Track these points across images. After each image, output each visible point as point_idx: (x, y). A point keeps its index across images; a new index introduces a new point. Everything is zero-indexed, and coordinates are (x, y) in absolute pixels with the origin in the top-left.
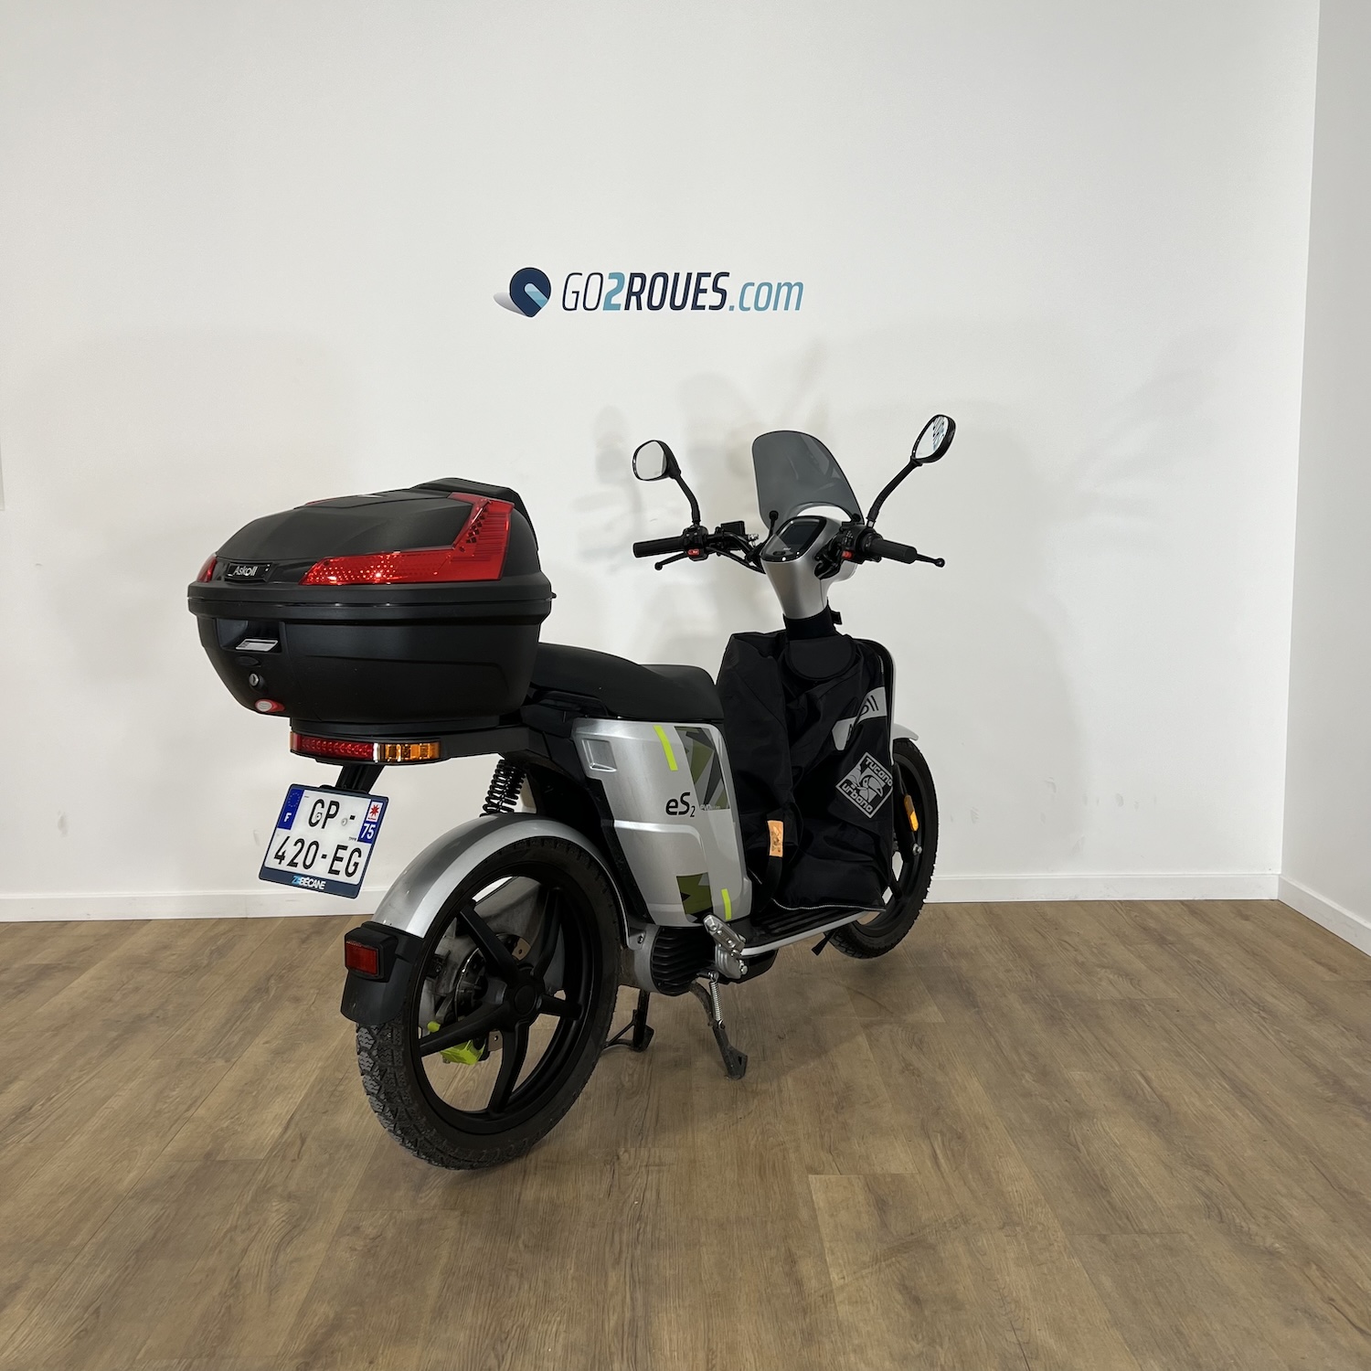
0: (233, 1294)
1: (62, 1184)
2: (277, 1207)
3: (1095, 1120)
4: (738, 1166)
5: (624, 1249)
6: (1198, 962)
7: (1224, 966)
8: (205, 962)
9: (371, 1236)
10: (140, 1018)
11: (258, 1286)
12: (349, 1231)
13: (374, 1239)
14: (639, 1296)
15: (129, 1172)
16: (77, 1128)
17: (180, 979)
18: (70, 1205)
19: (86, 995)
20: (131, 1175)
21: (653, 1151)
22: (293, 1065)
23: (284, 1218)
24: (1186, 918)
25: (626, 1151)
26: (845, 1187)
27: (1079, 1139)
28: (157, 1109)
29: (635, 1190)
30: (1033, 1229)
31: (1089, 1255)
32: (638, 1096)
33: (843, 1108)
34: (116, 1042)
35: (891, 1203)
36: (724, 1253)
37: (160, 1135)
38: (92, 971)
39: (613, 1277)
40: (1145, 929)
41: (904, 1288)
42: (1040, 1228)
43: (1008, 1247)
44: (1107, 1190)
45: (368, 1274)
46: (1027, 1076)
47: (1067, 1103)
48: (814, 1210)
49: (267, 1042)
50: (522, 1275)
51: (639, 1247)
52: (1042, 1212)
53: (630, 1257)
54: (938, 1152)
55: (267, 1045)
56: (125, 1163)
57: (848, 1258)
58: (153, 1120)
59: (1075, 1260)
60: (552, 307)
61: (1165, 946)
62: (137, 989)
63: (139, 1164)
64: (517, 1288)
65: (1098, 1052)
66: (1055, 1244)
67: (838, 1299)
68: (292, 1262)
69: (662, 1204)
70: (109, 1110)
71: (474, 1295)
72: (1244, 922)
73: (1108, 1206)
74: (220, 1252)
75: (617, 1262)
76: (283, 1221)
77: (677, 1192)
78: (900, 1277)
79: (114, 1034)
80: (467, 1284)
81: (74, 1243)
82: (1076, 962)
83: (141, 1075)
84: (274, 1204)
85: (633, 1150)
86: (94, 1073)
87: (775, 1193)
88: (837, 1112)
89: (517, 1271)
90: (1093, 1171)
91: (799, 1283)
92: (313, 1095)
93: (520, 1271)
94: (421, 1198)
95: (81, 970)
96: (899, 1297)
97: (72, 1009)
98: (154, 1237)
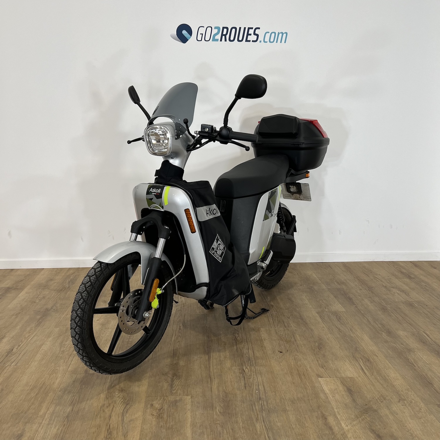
0: (110, 438)
1: (31, 385)
2: (118, 395)
3: (415, 353)
4: (290, 374)
5: (258, 413)
6: (426, 286)
7: (436, 287)
8: (67, 286)
9: (159, 408)
10: (47, 310)
11: (119, 433)
12: (149, 406)
13: (160, 410)
14: (270, 435)
15: (57, 379)
16: (32, 359)
17: (59, 293)
18: (36, 395)
19: (25, 300)
20: (58, 380)
21: (256, 367)
22: (110, 330)
23: (122, 400)
24: (414, 268)
25: (246, 368)
26: (334, 383)
27: (412, 360)
28: (62, 350)
29: (254, 386)
30: (411, 402)
31: (437, 414)
32: (243, 344)
33: (321, 348)
34: (40, 320)
35: (353, 390)
36: (297, 414)
37: (65, 362)
38: (26, 290)
39: (258, 426)
40: (402, 273)
41: (373, 431)
42: (413, 402)
43: (405, 411)
44: (431, 384)
45: (161, 427)
46: (383, 333)
47: (402, 345)
48: (325, 394)
49: (98, 320)
50: (222, 426)
51: (264, 412)
52: (412, 394)
53: (261, 417)
54: (363, 367)
55: (98, 321)
56: (54, 375)
57: (346, 416)
58: (61, 355)
59: (432, 416)
60: (192, 40)
61: (411, 279)
62: (44, 297)
63: (59, 376)
64: (222, 433)
65: (406, 323)
66: (422, 409)
67: (349, 436)
68: (130, 421)
69: (267, 392)
70: (44, 350)
71: (206, 436)
72: (435, 270)
73: (434, 390)
74: (100, 417)
75: (257, 420)
76: (122, 402)
77: (271, 387)
78: (368, 425)
79: (38, 317)
80: (202, 430)
81: (41, 413)
82: (383, 286)
83: (53, 335)
84: (117, 394)
85: (248, 367)
86: (34, 335)
87: (308, 386)
88: (319, 350)
89: (220, 424)
90: (423, 375)
91: (331, 428)
92: (121, 343)
93: (221, 424)
94: (174, 390)
95: (22, 289)
96: (371, 435)
97: (21, 306)
98: (72, 410)
